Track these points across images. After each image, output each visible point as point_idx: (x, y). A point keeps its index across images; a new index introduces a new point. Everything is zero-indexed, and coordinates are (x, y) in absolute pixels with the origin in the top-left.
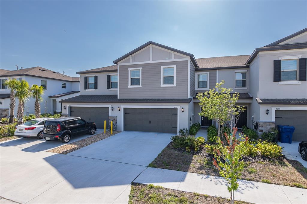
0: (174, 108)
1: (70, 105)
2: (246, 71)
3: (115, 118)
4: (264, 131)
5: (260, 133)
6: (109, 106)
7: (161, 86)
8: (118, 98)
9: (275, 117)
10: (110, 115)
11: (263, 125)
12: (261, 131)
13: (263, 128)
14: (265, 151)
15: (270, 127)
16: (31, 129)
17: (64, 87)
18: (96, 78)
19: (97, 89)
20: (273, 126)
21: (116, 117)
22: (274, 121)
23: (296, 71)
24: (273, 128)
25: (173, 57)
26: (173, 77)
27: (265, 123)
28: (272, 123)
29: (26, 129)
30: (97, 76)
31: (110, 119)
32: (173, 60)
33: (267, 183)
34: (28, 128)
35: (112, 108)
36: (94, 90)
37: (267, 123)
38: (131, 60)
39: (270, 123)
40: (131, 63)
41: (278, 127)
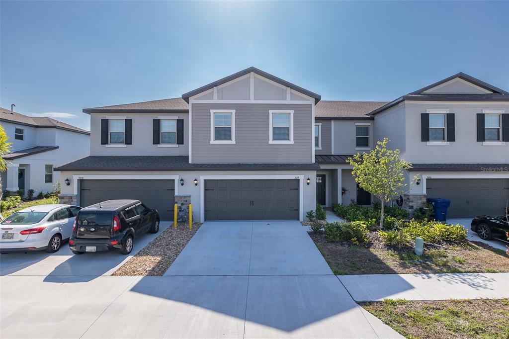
0: (294, 178)
1: (80, 176)
2: (369, 124)
3: (187, 199)
4: (415, 207)
5: (410, 210)
6: (175, 176)
7: (269, 143)
8: (190, 162)
9: (427, 188)
10: (176, 193)
11: (414, 199)
12: (412, 207)
13: (413, 203)
14: (449, 233)
15: (421, 201)
16: (37, 233)
17: (19, 136)
18: (129, 123)
19: (131, 143)
20: (425, 200)
21: (190, 196)
22: (426, 193)
23: (444, 129)
24: (424, 203)
25: (289, 96)
26: (288, 129)
27: (415, 196)
28: (423, 197)
29: (24, 232)
30: (131, 120)
31: (176, 201)
32: (288, 101)
33: (493, 272)
34: (30, 230)
35: (182, 180)
36: (124, 146)
37: (418, 197)
38: (215, 96)
39: (421, 196)
40: (216, 101)
41: (429, 201)
